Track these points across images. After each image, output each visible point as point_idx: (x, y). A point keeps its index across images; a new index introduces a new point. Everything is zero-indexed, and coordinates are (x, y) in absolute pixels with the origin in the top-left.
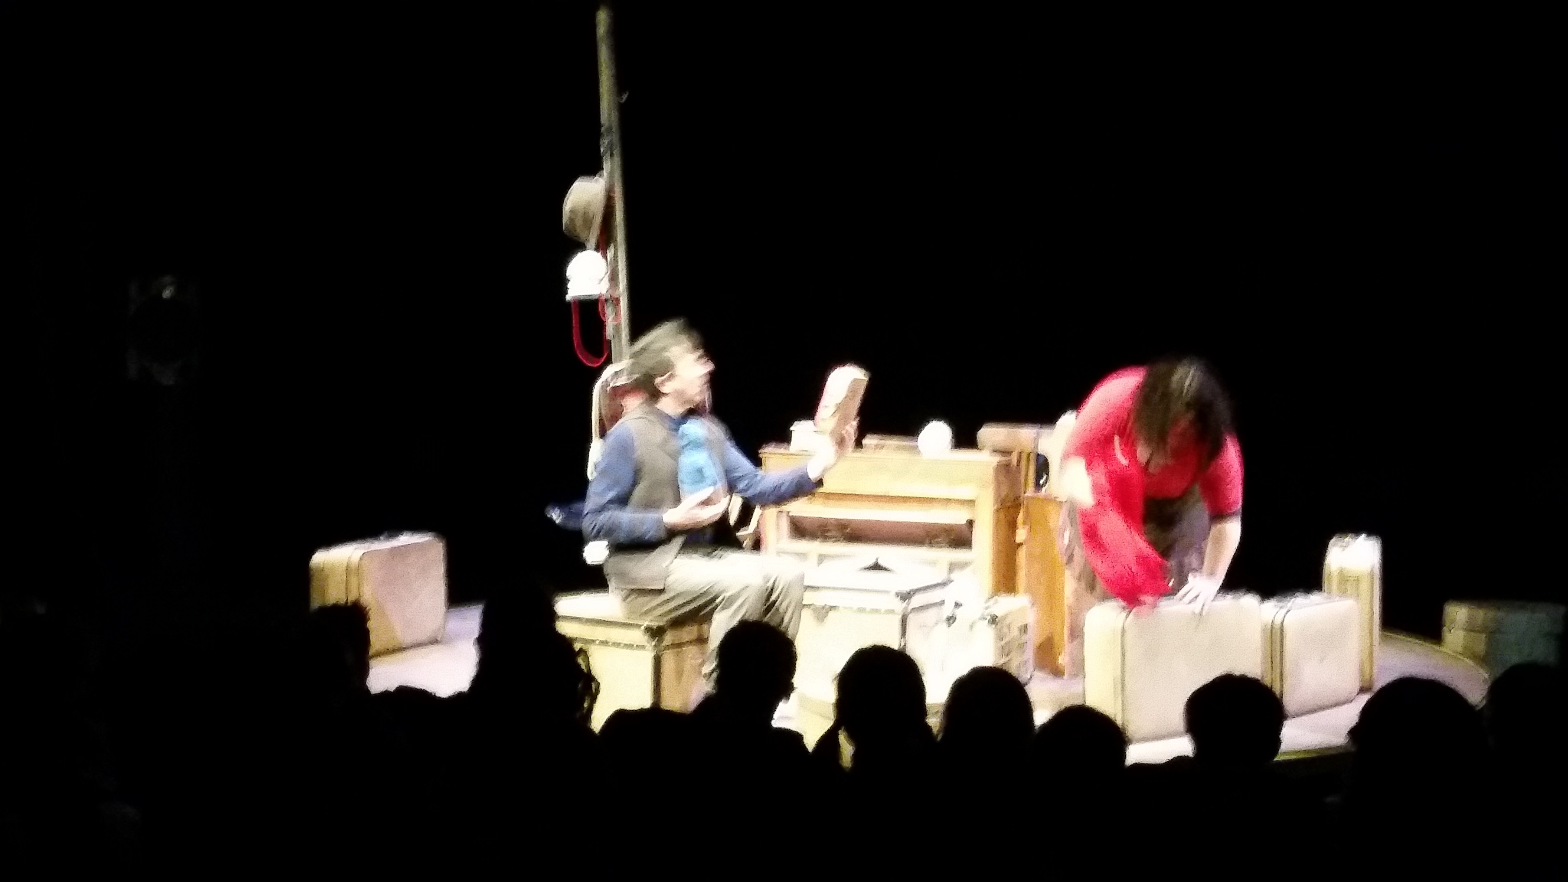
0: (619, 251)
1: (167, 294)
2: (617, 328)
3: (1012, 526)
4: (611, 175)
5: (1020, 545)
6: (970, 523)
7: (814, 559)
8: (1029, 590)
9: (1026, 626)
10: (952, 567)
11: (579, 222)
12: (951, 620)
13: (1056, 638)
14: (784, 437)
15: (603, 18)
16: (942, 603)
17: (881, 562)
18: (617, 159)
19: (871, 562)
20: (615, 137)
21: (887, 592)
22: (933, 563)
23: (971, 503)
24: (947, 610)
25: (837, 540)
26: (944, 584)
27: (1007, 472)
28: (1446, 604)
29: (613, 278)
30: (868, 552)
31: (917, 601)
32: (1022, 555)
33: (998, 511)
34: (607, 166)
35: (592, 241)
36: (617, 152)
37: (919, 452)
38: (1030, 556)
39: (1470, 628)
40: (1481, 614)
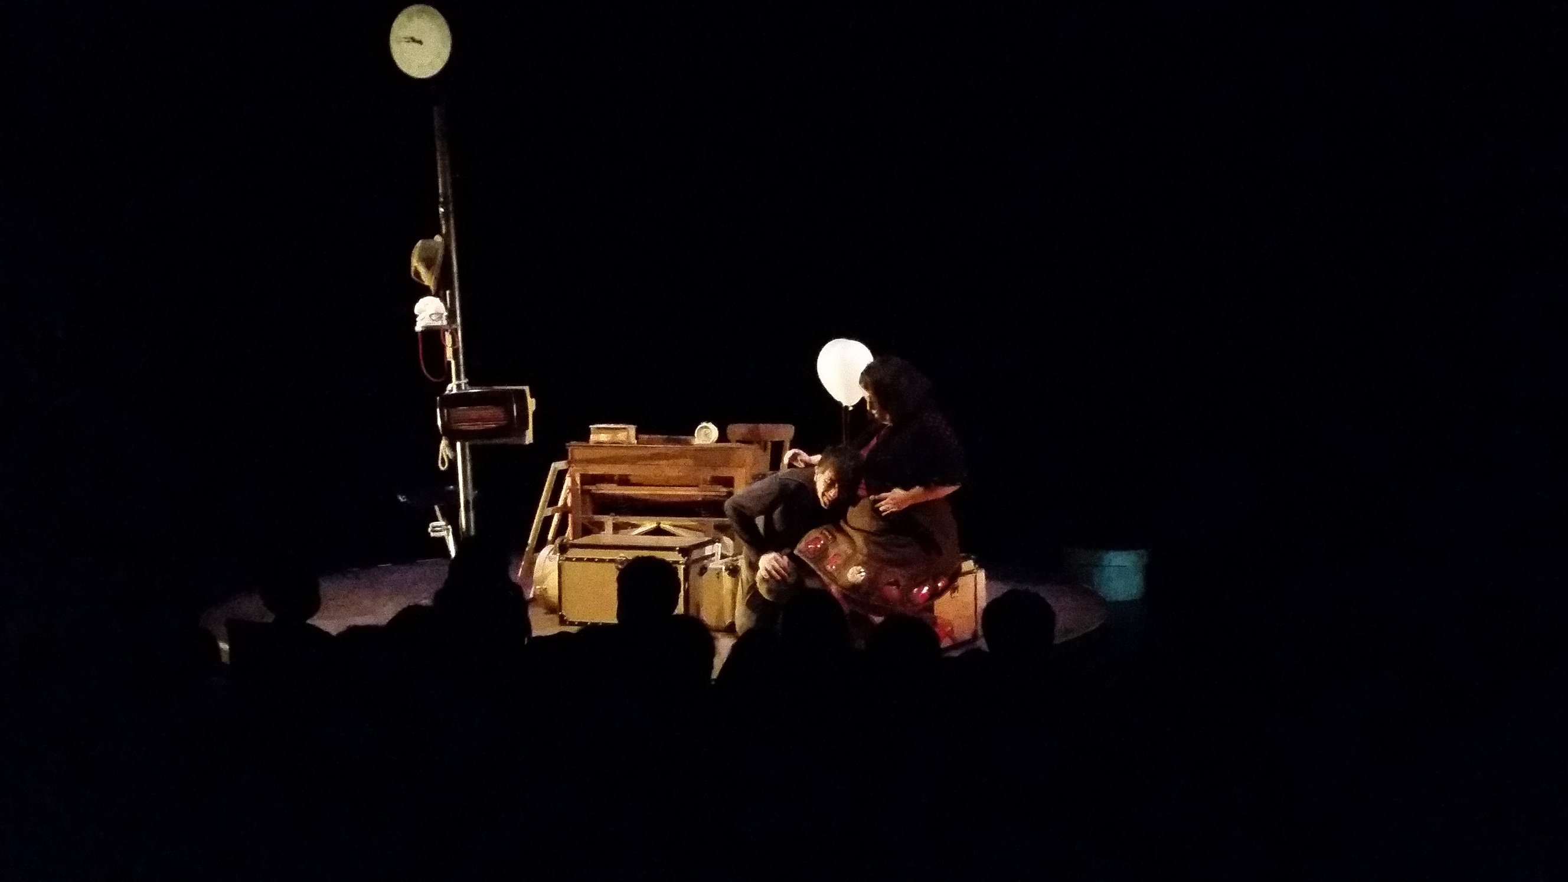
19: (653, 527)
23: (729, 480)
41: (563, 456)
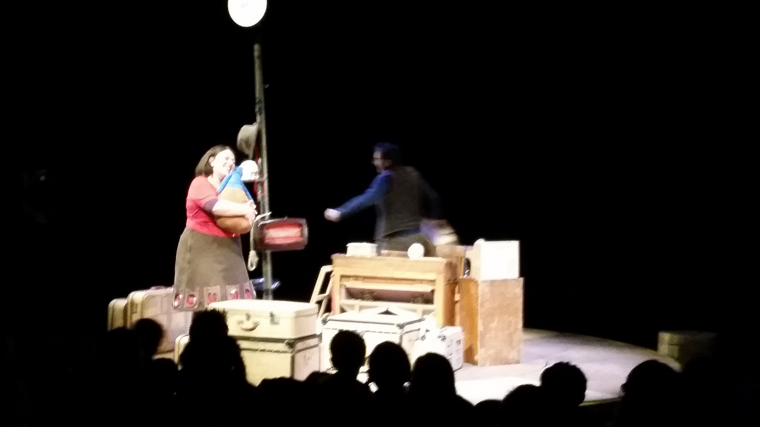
0: (264, 160)
1: (42, 178)
2: (263, 197)
3: (453, 293)
4: (260, 123)
5: (457, 302)
6: (433, 291)
7: (357, 308)
8: (462, 324)
9: (460, 340)
10: (425, 312)
11: (244, 146)
12: (423, 338)
13: (474, 346)
14: (344, 250)
15: (256, 47)
16: (419, 330)
17: (390, 310)
18: (263, 115)
19: (384, 310)
20: (263, 105)
21: (393, 324)
22: (415, 311)
23: (433, 282)
24: (422, 333)
25: (368, 299)
26: (420, 321)
27: (451, 267)
28: (660, 332)
29: (261, 173)
30: (384, 306)
31: (407, 328)
32: (458, 307)
33: (446, 285)
34: (258, 118)
35: (251, 155)
36: (263, 111)
37: (408, 257)
38: (461, 308)
39: (671, 344)
40: (676, 337)
41: (329, 262)
